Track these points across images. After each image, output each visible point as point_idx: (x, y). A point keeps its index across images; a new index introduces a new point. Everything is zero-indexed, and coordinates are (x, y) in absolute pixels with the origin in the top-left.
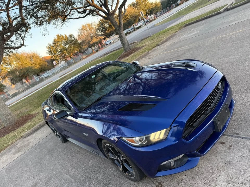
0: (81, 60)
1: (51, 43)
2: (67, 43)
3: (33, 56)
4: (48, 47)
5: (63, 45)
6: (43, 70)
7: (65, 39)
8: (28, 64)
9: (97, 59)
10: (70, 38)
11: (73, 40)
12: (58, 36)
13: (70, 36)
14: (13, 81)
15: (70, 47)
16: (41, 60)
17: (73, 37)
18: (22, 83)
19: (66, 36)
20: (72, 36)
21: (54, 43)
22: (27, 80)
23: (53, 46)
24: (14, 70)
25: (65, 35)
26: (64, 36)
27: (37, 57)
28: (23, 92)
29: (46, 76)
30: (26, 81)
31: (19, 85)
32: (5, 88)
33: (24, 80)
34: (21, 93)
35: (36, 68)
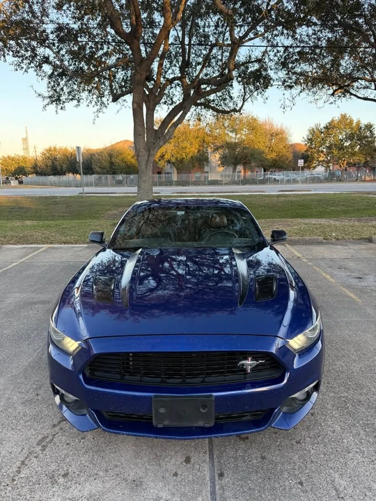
0: (357, 180)
1: (322, 126)
2: (350, 137)
3: (279, 135)
4: (313, 129)
5: (340, 137)
6: (278, 165)
7: (352, 129)
8: (261, 145)
9: (369, 193)
10: (364, 130)
11: (367, 137)
12: (344, 117)
13: (366, 126)
14: (225, 161)
15: (352, 146)
16: (285, 147)
17: (371, 132)
18: (234, 170)
19: (358, 123)
20: (371, 127)
21: (326, 128)
22: (245, 169)
23: (322, 132)
24: (236, 143)
25: (359, 121)
26: (355, 121)
27: (283, 139)
28: (226, 184)
29: (277, 177)
30: (243, 171)
31: (230, 171)
32: (208, 166)
33: (240, 168)
34: (222, 184)
35: (269, 157)
